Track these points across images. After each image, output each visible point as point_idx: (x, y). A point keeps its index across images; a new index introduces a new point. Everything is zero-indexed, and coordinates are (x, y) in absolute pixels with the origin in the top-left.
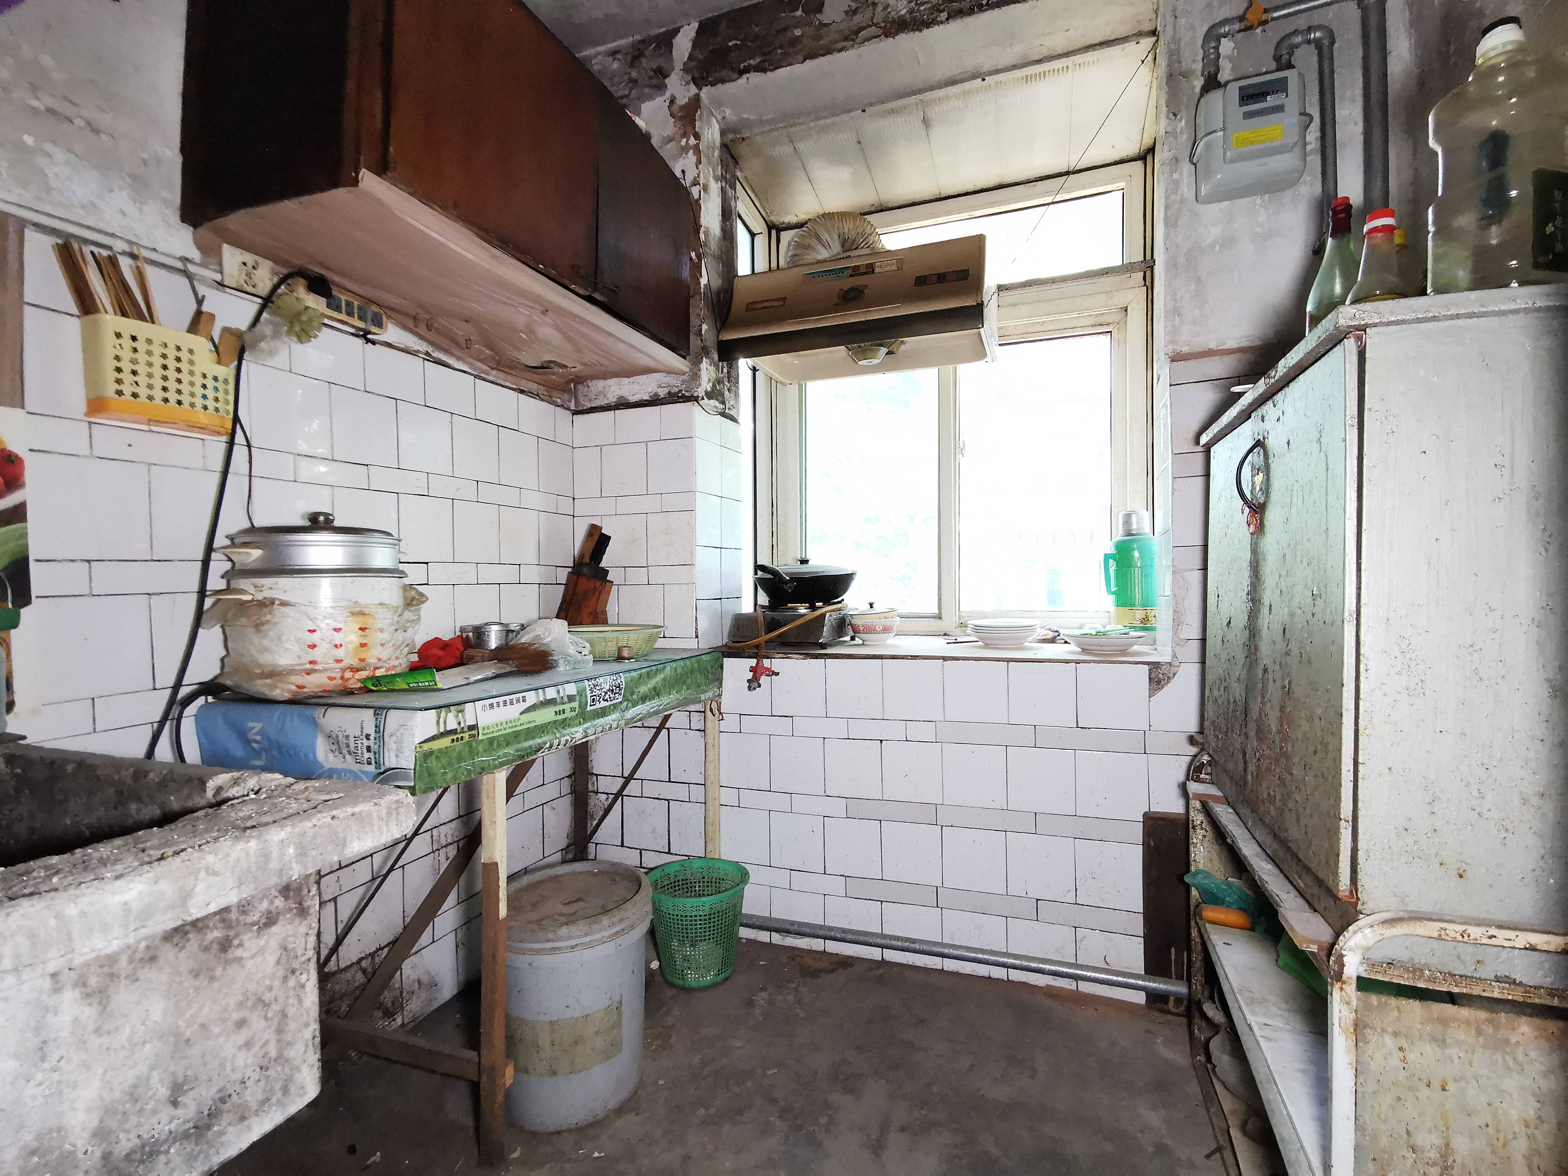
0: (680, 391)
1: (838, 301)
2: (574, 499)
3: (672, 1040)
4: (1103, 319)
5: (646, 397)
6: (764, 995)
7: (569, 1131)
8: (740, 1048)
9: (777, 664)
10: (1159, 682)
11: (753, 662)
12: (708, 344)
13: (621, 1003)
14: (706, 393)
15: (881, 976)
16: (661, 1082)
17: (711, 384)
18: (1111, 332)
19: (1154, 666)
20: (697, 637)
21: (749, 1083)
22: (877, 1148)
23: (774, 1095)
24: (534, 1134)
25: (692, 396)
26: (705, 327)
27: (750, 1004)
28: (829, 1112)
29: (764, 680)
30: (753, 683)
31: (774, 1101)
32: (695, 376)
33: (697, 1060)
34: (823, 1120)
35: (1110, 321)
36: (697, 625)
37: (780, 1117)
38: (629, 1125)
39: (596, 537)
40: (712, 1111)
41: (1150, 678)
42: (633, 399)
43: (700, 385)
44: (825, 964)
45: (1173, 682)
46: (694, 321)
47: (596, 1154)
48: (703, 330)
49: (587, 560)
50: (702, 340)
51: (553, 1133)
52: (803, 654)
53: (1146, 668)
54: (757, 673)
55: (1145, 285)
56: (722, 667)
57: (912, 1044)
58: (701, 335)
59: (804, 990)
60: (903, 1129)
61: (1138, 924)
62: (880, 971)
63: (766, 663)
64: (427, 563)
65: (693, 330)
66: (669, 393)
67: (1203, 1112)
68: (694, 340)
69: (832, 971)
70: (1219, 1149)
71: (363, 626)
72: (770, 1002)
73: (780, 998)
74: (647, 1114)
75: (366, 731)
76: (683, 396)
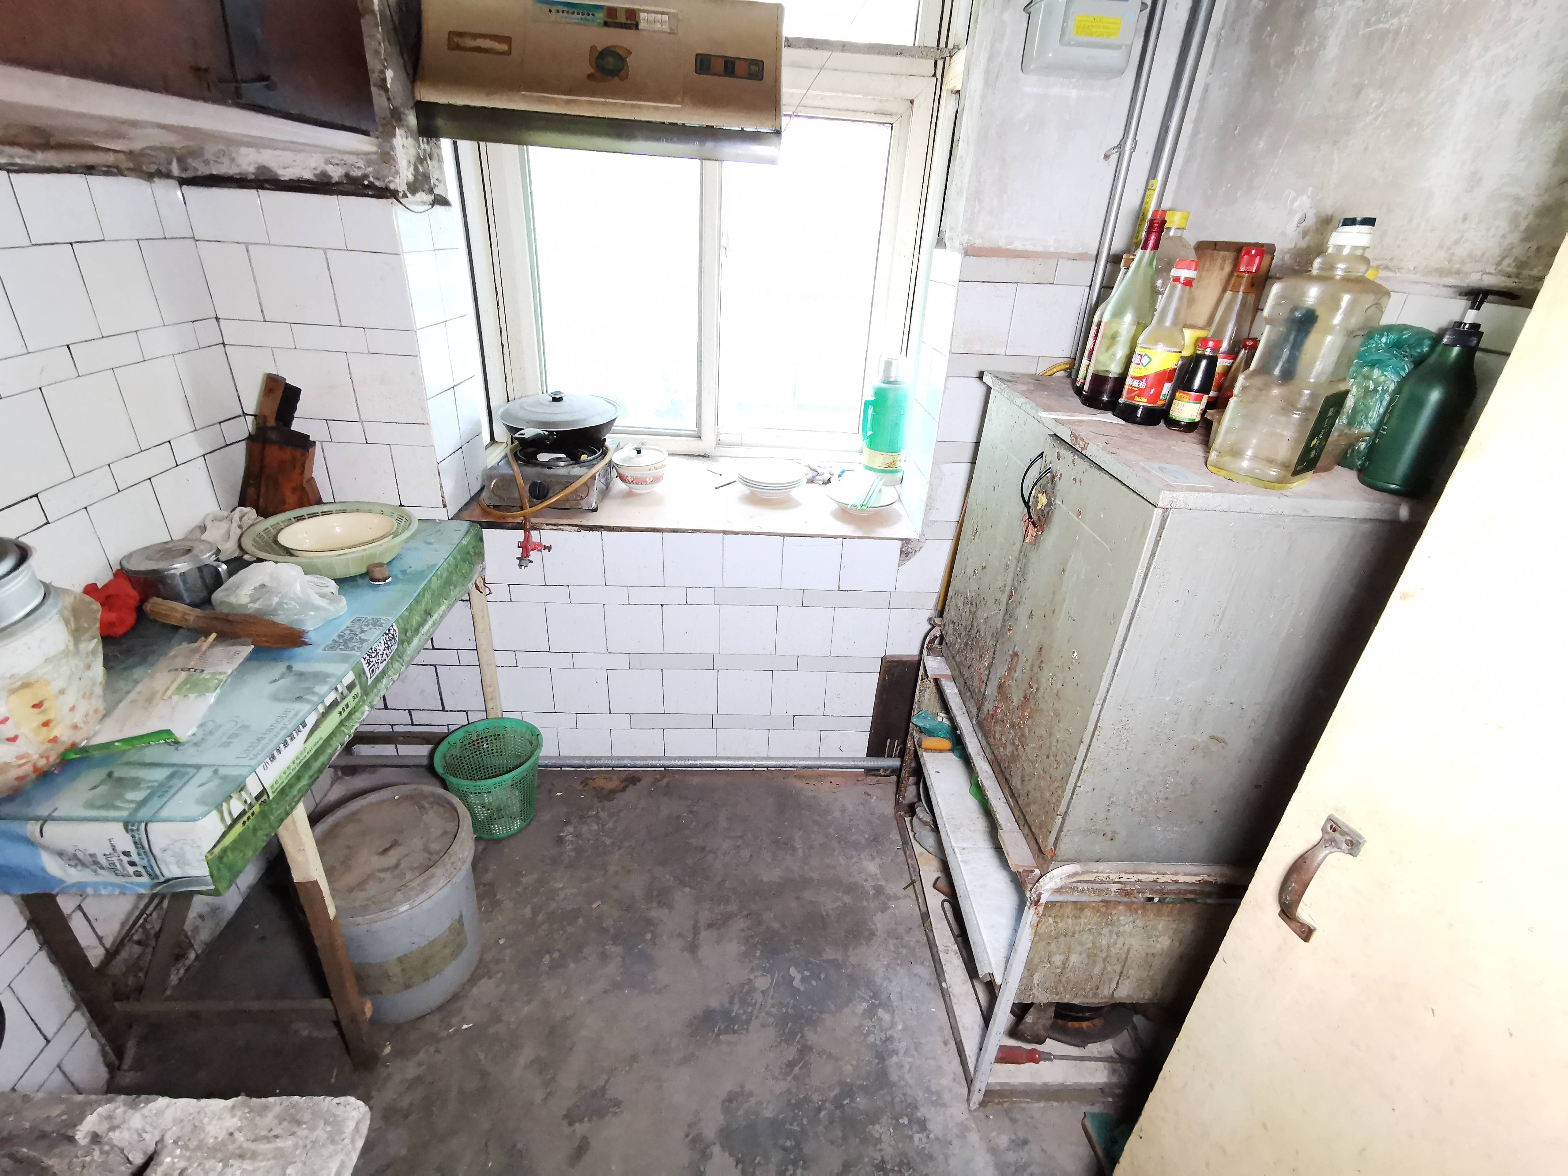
0: (366, 176)
1: (591, 70)
2: (217, 319)
3: (498, 897)
4: (887, 107)
5: (308, 175)
6: (570, 829)
7: (431, 1013)
8: (562, 889)
9: (546, 536)
10: (907, 555)
11: (520, 535)
12: (398, 101)
13: (461, 916)
14: (409, 185)
15: (667, 786)
16: (501, 942)
17: (412, 169)
18: (892, 124)
19: (906, 541)
20: (445, 506)
21: (580, 920)
22: (693, 948)
23: (604, 925)
24: (398, 1027)
25: (387, 189)
26: (389, 74)
27: (560, 841)
28: (652, 928)
29: (534, 555)
30: (523, 560)
31: (606, 931)
32: (387, 157)
33: (528, 911)
34: (648, 936)
35: (894, 110)
36: (442, 491)
37: (614, 943)
38: (486, 989)
39: (279, 394)
40: (556, 955)
41: (901, 552)
42: (286, 174)
43: (397, 172)
44: (614, 783)
45: (918, 555)
46: (373, 63)
47: (465, 1026)
48: (389, 80)
49: (271, 422)
50: (389, 99)
51: (418, 1019)
52: (576, 526)
53: (899, 543)
54: (526, 547)
55: (934, 75)
56: (481, 540)
57: (703, 849)
58: (386, 90)
59: (603, 815)
60: (710, 926)
61: (867, 724)
62: (664, 782)
63: (534, 534)
64: (36, 496)
65: (374, 77)
66: (347, 175)
67: (901, 852)
68: (379, 100)
69: (624, 789)
70: (913, 883)
71: (37, 702)
72: (578, 836)
73: (584, 829)
74: (500, 975)
75: (120, 848)
76: (371, 186)
